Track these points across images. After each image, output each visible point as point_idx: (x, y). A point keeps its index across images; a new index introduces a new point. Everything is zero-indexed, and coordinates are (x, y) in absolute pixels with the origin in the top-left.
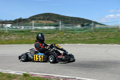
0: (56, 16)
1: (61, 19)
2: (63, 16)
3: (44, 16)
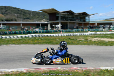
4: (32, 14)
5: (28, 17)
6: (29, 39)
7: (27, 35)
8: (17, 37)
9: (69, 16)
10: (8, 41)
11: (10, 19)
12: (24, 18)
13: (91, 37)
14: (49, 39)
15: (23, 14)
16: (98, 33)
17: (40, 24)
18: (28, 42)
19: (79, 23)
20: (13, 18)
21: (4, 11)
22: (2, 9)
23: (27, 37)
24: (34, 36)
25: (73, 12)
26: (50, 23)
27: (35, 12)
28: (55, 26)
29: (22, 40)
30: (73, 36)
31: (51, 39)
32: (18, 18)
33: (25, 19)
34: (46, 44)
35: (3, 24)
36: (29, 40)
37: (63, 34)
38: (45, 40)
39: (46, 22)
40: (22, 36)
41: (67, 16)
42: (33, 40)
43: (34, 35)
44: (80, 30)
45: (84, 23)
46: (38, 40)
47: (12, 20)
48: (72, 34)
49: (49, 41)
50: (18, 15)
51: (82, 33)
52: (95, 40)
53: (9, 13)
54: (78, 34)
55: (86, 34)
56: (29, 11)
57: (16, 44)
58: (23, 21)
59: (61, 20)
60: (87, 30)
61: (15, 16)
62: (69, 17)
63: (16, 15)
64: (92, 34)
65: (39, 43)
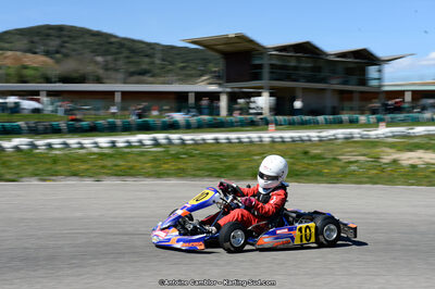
0: (91, 40)
1: (118, 53)
2: (126, 42)
3: (36, 39)
4: (159, 55)
5: (144, 67)
6: (142, 154)
7: (135, 138)
8: (96, 143)
9: (303, 65)
10: (55, 160)
11: (75, 75)
12: (132, 70)
13: (392, 146)
14: (221, 156)
15: (128, 57)
16: (419, 130)
17: (188, 93)
18: (131, 168)
19: (341, 92)
20: (90, 69)
21: (54, 43)
22: (48, 35)
23: (135, 147)
24: (164, 141)
25: (317, 48)
26: (229, 90)
27: (172, 47)
28: (248, 103)
29: (111, 156)
30: (320, 141)
31: (231, 157)
32: (107, 69)
33: (132, 74)
34: (209, 176)
35: (50, 94)
36: (142, 159)
37: (277, 135)
38: (204, 160)
39: (213, 88)
40: (113, 142)
41: (293, 63)
42: (156, 159)
43: (161, 137)
44: (345, 117)
45: (362, 92)
46: (176, 157)
47: (82, 80)
48: (313, 134)
49: (221, 162)
50: (109, 58)
51: (356, 132)
52: (411, 162)
53: (74, 50)
54: (340, 136)
55: (373, 133)
56: (149, 44)
57: (82, 176)
58: (125, 83)
59: (272, 79)
60: (373, 118)
61: (97, 63)
62: (305, 69)
63: (99, 59)
64: (394, 136)
65: (181, 173)
